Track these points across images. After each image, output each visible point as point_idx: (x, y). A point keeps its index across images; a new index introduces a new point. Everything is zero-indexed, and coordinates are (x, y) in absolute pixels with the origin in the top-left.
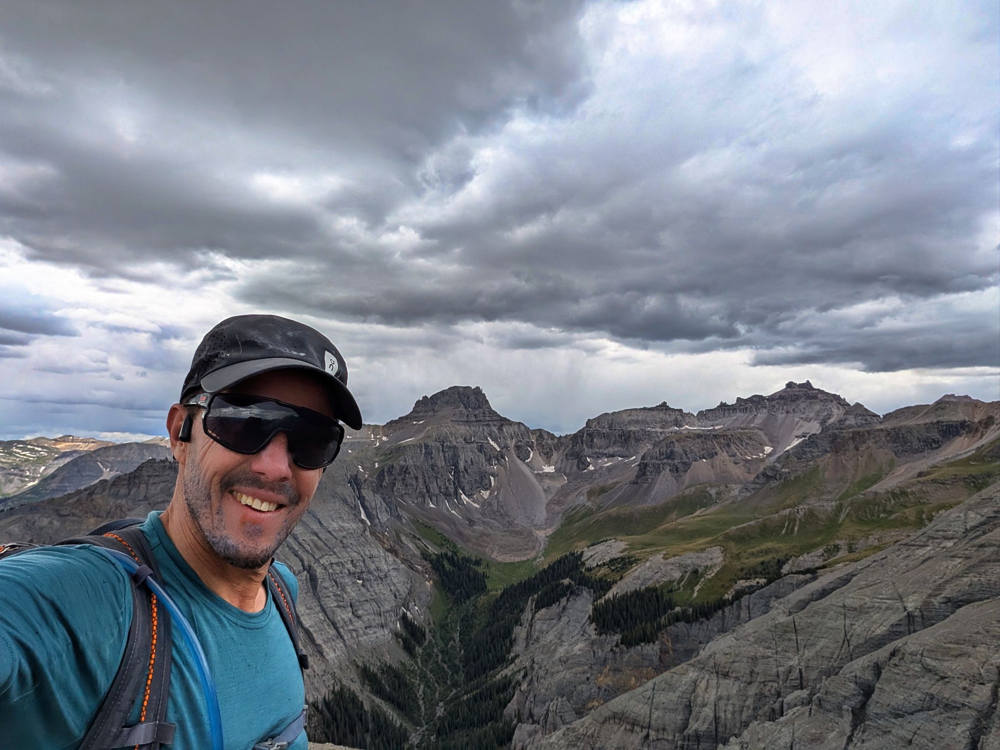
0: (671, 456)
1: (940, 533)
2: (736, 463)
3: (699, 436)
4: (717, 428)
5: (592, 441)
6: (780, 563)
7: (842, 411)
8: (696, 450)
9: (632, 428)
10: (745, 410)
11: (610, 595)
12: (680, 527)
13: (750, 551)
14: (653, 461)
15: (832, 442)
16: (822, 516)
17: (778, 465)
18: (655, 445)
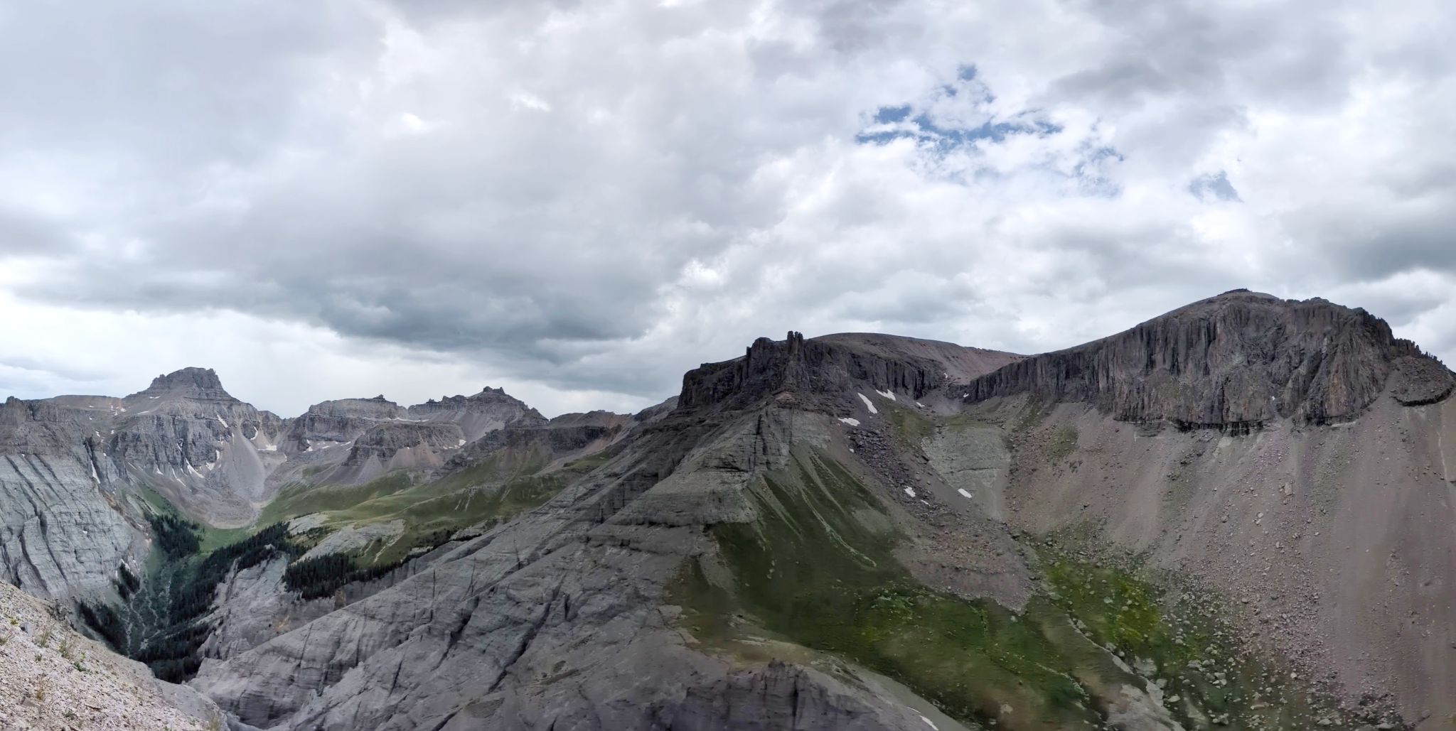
0: (380, 442)
2: (434, 452)
3: (406, 426)
4: (424, 421)
5: (313, 425)
6: (449, 533)
7: (523, 413)
8: (402, 438)
9: (351, 416)
10: (448, 407)
11: (303, 558)
12: (377, 504)
13: (426, 523)
14: (364, 446)
15: (509, 437)
16: (488, 495)
17: (465, 454)
18: (367, 432)
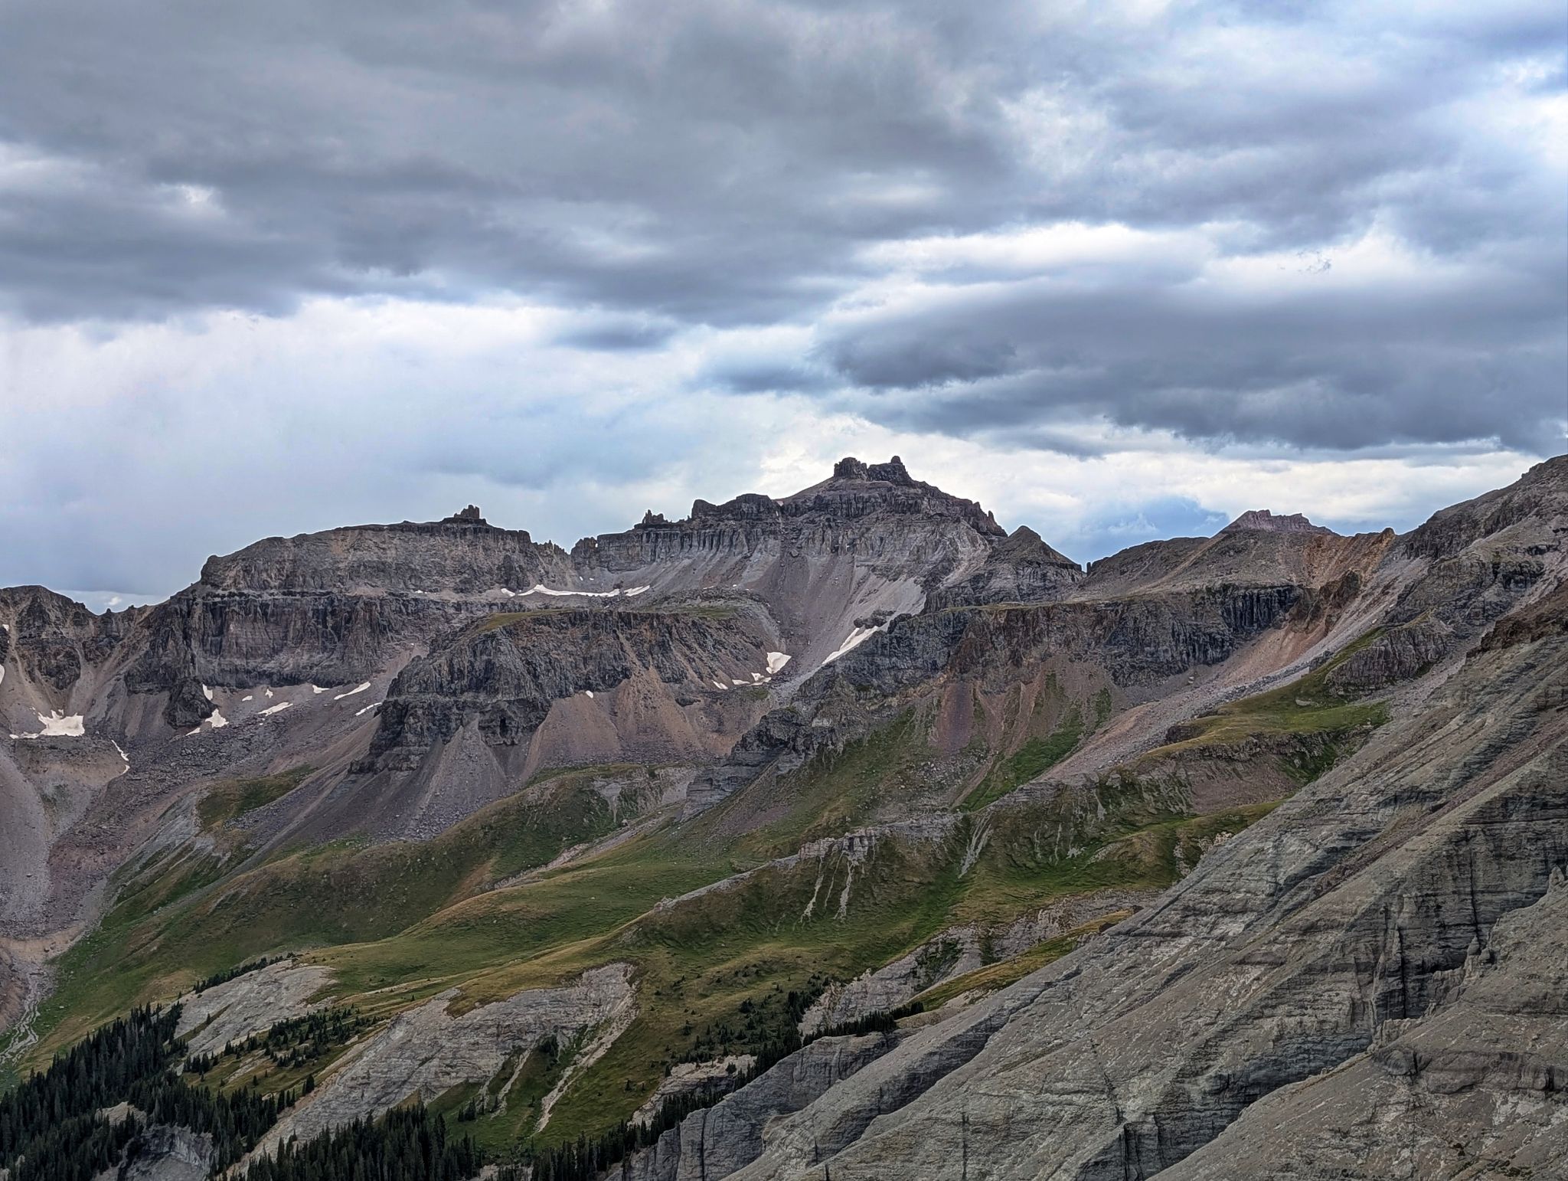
0: (485, 680)
1: (1216, 898)
2: (683, 703)
3: (576, 618)
4: (631, 592)
5: (221, 631)
6: (798, 1004)
7: (982, 550)
8: (566, 661)
9: (363, 590)
10: (716, 539)
11: (268, 1147)
12: (505, 907)
13: (712, 971)
14: (428, 697)
15: (954, 638)
16: (916, 858)
17: (803, 709)
18: (435, 646)
